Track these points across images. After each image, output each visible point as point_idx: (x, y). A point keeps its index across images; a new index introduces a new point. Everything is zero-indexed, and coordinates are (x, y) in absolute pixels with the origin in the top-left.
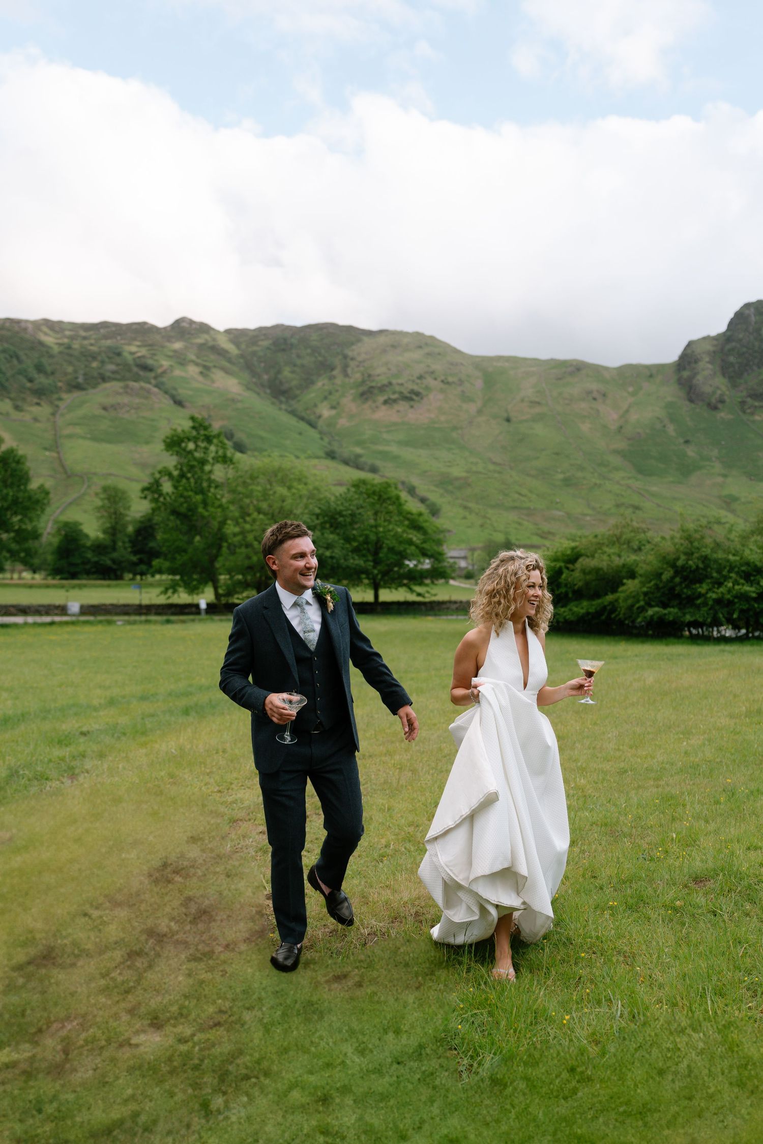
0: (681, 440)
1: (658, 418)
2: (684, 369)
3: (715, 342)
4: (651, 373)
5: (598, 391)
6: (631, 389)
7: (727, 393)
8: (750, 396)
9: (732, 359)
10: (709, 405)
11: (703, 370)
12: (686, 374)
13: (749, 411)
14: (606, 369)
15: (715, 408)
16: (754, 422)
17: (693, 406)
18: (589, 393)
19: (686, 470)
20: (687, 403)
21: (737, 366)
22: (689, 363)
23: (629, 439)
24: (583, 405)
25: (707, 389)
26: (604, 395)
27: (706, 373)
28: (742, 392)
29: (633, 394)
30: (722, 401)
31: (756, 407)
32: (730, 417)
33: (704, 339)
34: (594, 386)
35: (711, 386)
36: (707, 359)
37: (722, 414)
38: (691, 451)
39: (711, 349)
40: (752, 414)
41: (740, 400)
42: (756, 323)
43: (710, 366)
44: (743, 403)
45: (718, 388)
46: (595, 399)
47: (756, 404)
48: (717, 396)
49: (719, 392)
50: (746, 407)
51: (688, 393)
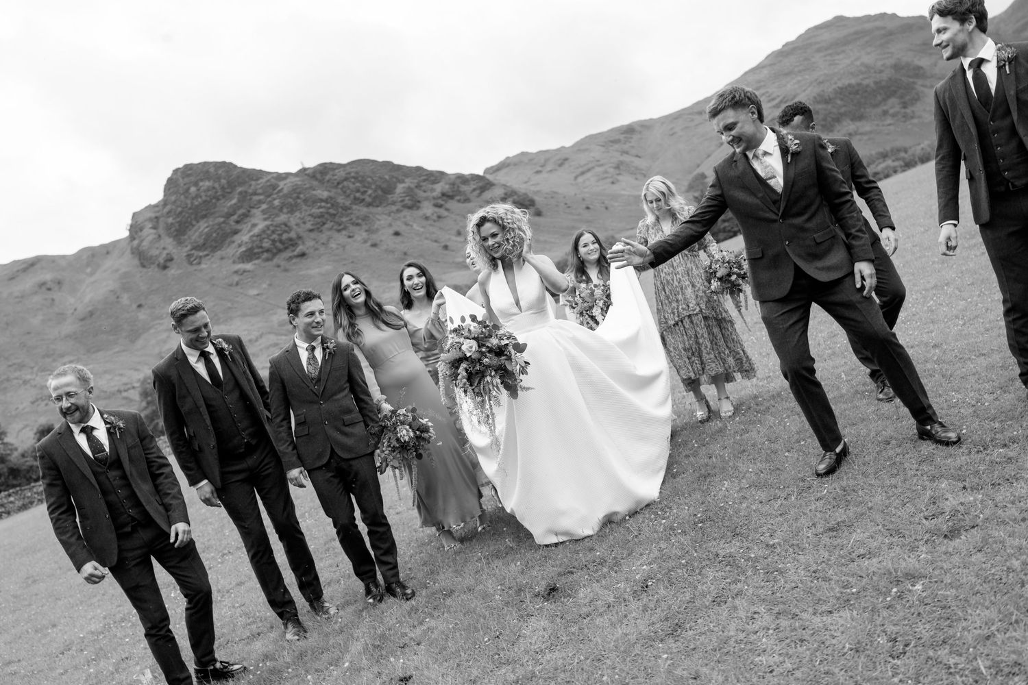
0: (134, 306)
1: (112, 291)
2: (134, 239)
3: (157, 209)
4: (106, 250)
5: (51, 281)
6: (89, 270)
7: (174, 251)
8: (194, 248)
9: (170, 220)
10: (158, 265)
11: (147, 236)
12: (136, 243)
13: (195, 262)
14: (63, 257)
15: (165, 267)
16: (201, 270)
17: (145, 270)
18: (42, 284)
19: (135, 334)
20: (141, 269)
21: (177, 225)
22: (136, 232)
23: (83, 319)
24: (37, 299)
25: (154, 252)
26: (59, 283)
27: (150, 238)
28: (187, 246)
29: (92, 274)
30: (171, 260)
31: (201, 257)
32: (179, 271)
33: (146, 208)
34: (48, 277)
35: (157, 248)
36: (150, 226)
37: (173, 271)
38: (142, 315)
39: (153, 215)
40: (199, 263)
41: (185, 254)
42: (185, 184)
43: (153, 231)
44: (189, 256)
45: (164, 249)
46: (49, 289)
47: (201, 254)
48: (164, 255)
49: (165, 252)
50: (192, 259)
51: (140, 259)
